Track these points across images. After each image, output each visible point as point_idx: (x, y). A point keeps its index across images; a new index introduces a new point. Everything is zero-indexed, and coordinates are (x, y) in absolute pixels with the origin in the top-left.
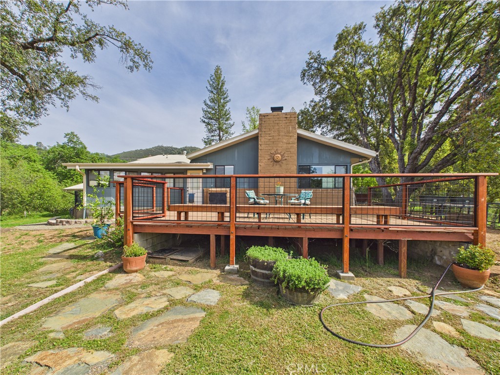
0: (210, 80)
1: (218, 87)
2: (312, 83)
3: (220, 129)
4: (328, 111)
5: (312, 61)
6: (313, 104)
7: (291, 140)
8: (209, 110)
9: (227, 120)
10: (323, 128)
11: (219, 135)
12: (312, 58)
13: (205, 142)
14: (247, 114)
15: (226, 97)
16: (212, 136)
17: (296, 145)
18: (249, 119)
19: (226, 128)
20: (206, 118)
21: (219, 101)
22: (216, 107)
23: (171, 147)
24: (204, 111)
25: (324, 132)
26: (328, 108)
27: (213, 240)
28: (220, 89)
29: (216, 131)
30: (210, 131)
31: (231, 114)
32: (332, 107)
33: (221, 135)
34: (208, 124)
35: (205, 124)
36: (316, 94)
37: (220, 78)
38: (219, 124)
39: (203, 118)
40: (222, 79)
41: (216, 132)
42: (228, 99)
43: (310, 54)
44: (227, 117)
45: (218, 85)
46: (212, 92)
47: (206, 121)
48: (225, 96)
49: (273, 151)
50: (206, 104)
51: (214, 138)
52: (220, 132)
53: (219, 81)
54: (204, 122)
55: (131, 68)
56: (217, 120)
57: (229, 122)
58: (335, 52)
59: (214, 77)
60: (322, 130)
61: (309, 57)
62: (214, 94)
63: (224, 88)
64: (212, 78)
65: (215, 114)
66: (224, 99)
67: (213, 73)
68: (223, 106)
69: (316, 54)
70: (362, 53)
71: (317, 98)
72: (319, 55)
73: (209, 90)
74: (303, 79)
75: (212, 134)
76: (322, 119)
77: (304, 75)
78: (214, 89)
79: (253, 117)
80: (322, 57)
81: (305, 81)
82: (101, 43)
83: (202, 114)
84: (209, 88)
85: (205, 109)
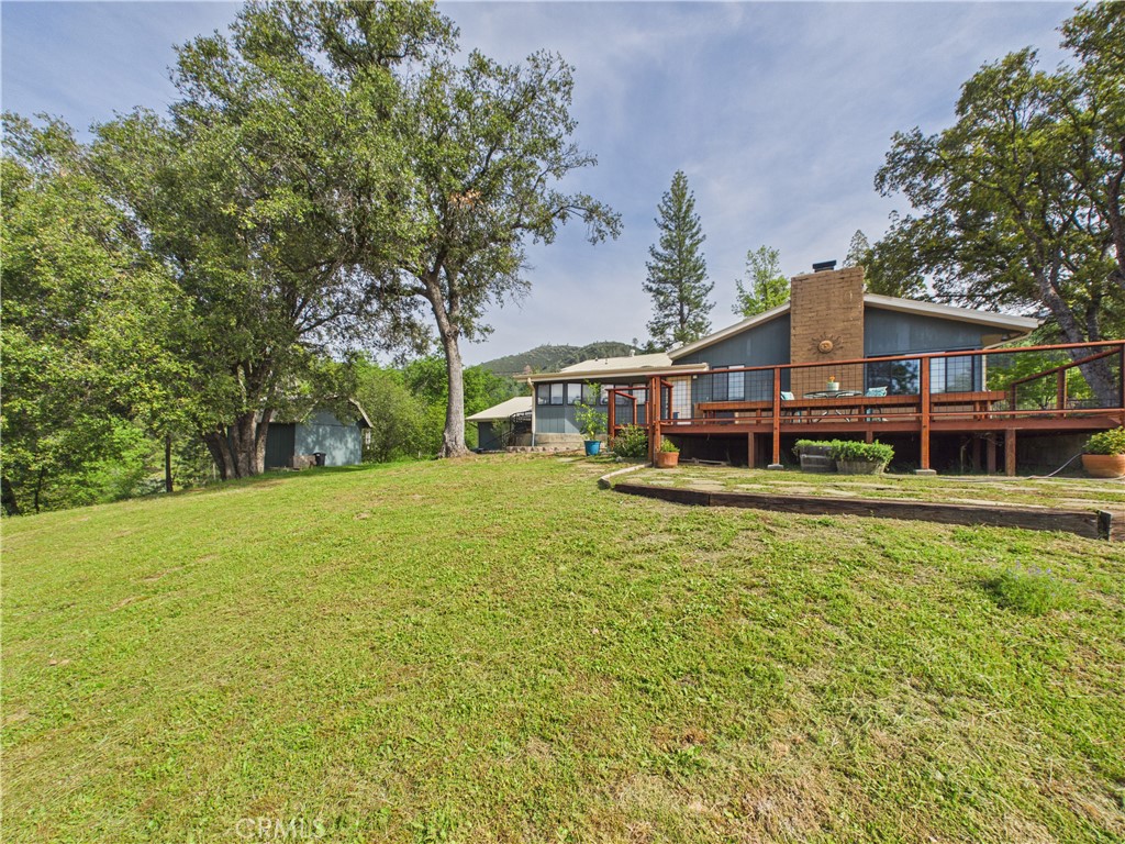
0: (662, 204)
1: (679, 217)
2: (904, 187)
3: (682, 299)
4: (952, 233)
5: (902, 148)
6: (907, 227)
7: (853, 315)
8: (661, 264)
9: (698, 280)
10: (939, 272)
11: (681, 313)
12: (900, 144)
13: (653, 329)
14: (748, 264)
15: (697, 233)
16: (667, 316)
17: (861, 323)
18: (753, 273)
19: (697, 297)
20: (654, 282)
21: (681, 243)
22: (675, 257)
23: (566, 347)
24: (650, 268)
25: (941, 280)
26: (952, 227)
27: (751, 438)
28: (684, 218)
29: (674, 304)
30: (662, 306)
31: (706, 266)
32: (960, 225)
33: (686, 311)
34: (659, 292)
35: (652, 294)
36: (915, 205)
37: (683, 195)
38: (681, 291)
39: (647, 283)
40: (687, 197)
41: (675, 308)
42: (700, 236)
43: (896, 137)
44: (699, 272)
45: (680, 210)
46: (666, 227)
47: (654, 286)
48: (694, 231)
49: (817, 336)
50: (655, 254)
51: (671, 319)
52: (682, 306)
53: (681, 203)
54: (650, 290)
55: (594, 241)
56: (678, 282)
57: (703, 282)
58: (959, 118)
59: (671, 195)
60: (938, 276)
61: (894, 144)
62: (670, 230)
63: (692, 214)
64: (666, 199)
65: (672, 271)
66: (692, 237)
67: (668, 187)
68: (691, 253)
69: (911, 135)
70: (1041, 95)
71: (919, 213)
72: (919, 135)
73: (659, 225)
74: (879, 187)
75: (667, 312)
76: (936, 254)
77: (882, 179)
78: (671, 219)
79: (762, 268)
80: (926, 136)
81: (885, 190)
82: (563, 217)
83: (646, 273)
84: (661, 220)
85: (653, 264)
